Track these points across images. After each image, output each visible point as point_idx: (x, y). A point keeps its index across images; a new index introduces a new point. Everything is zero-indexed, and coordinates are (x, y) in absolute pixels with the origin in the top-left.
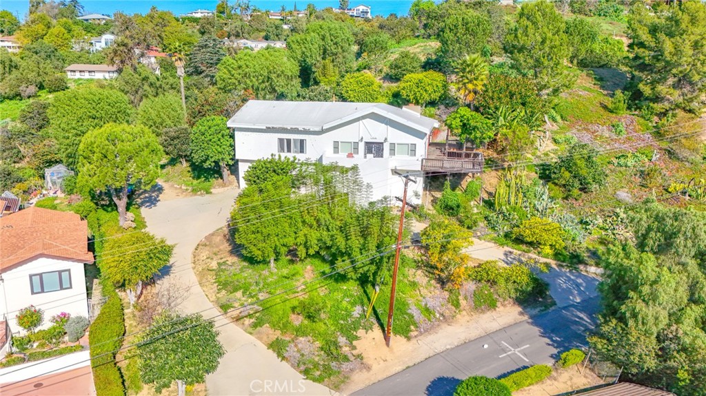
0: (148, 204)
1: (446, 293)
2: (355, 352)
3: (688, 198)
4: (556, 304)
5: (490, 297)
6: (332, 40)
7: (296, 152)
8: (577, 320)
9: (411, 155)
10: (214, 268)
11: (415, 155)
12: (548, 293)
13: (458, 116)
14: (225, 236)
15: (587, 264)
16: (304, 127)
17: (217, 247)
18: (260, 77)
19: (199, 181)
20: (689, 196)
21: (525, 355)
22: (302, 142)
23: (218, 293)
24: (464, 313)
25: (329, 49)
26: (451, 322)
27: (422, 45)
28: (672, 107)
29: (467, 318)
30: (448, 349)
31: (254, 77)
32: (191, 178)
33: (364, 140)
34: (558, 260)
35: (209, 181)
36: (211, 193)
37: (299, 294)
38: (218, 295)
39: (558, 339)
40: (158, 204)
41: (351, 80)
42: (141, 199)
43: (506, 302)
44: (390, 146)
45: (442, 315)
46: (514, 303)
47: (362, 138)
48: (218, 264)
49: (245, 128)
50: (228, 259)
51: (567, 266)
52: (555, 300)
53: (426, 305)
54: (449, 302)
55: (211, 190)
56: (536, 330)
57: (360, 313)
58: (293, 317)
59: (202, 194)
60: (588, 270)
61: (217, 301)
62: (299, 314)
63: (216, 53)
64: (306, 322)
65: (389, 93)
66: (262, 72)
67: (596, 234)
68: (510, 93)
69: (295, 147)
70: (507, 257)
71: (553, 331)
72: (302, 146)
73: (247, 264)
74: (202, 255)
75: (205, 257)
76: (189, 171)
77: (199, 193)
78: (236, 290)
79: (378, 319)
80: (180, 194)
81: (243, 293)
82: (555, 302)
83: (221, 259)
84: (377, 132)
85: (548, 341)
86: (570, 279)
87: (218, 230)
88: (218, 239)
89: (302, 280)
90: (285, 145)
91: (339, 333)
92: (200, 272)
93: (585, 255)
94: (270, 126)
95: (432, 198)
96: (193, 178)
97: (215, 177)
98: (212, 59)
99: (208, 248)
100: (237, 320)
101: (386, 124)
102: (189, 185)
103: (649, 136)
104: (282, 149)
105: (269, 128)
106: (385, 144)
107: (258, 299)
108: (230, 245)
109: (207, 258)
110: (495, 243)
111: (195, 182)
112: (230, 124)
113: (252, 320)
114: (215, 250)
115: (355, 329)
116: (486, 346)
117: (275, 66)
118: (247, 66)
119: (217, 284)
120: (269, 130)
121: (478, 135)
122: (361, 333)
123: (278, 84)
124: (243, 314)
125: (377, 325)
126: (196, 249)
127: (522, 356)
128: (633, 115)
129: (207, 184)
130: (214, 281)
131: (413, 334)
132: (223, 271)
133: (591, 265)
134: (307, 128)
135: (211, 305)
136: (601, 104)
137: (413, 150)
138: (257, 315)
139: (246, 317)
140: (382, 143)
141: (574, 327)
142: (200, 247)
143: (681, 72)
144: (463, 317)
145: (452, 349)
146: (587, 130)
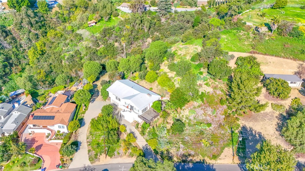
0: (92, 101)
2: (99, 158)
9: (138, 112)
26: (122, 157)
29: (125, 157)
33: (130, 104)
53: (119, 152)
54: (124, 153)
70: (145, 146)
79: (108, 152)
80: (100, 99)
81: (92, 136)
91: (99, 153)
93: (160, 152)
94: (113, 94)
100: (87, 142)
104: (116, 99)
106: (134, 107)
107: (93, 139)
122: (103, 154)
133: (159, 155)
138: (91, 142)
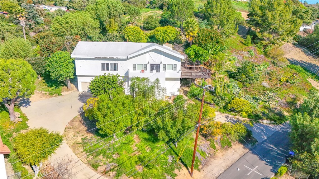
0: (24, 105)
1: (208, 142)
3: (289, 84)
4: (257, 141)
5: (227, 141)
6: (113, 8)
7: (112, 70)
8: (271, 149)
9: (174, 70)
10: (80, 142)
11: (176, 70)
12: (252, 136)
13: (192, 49)
14: (80, 121)
15: (263, 119)
16: (117, 57)
17: (78, 128)
18: (79, 28)
19: (52, 88)
20: (290, 83)
21: (259, 171)
22: (115, 65)
23: (88, 158)
24: (219, 151)
25: (113, 13)
26: (215, 157)
27: (152, 12)
28: (270, 43)
29: (221, 154)
30: (221, 174)
31: (75, 28)
32: (47, 87)
33: (150, 63)
34: (250, 119)
35: (59, 88)
36: (61, 95)
37: (135, 153)
38: (88, 159)
39: (268, 160)
40: (31, 104)
41: (129, 30)
42: (18, 101)
43: (235, 143)
44: (164, 66)
45: (209, 154)
46: (239, 143)
47: (149, 62)
48: (82, 139)
49: (81, 58)
50: (87, 135)
51: (254, 121)
52: (257, 139)
53: (201, 150)
54: (210, 146)
55: (62, 93)
56: (256, 157)
57: (172, 159)
58: (137, 167)
59: (56, 96)
60: (263, 122)
61: (89, 163)
62: (140, 165)
63: (31, 13)
64: (145, 169)
65: (147, 36)
66: (80, 25)
67: (262, 104)
68: (211, 37)
69: (111, 67)
70: (227, 119)
71: (264, 157)
72: (115, 67)
73: (99, 138)
74: (70, 134)
75: (72, 136)
76: (44, 83)
77: (54, 95)
78: (98, 154)
79: (182, 162)
80: (42, 97)
81: (103, 156)
82: (257, 140)
83: (83, 136)
84: (156, 58)
85: (265, 162)
86: (258, 128)
87: (75, 118)
88: (77, 124)
89: (134, 144)
90: (105, 67)
91: (165, 174)
92: (72, 145)
93: (261, 115)
94: (97, 57)
95: (183, 91)
96: (48, 86)
97: (61, 86)
98: (29, 16)
99: (72, 130)
100: (105, 174)
101: (161, 54)
102: (46, 91)
103: (263, 56)
104: (103, 69)
105: (97, 58)
106: (161, 65)
107: (113, 159)
108: (85, 126)
109: (74, 136)
110: (220, 112)
111: (50, 89)
112: (73, 56)
113: (114, 173)
114: (77, 130)
115: (173, 170)
116: (239, 169)
117: (87, 22)
118: (71, 22)
119: (85, 152)
120: (96, 59)
121: (203, 58)
122: (176, 171)
123: (89, 32)
124: (108, 170)
125: (183, 165)
126: (65, 131)
127: (258, 173)
128: (254, 46)
129: (58, 89)
130: (83, 150)
131: (200, 167)
132: (86, 143)
133: (265, 120)
134: (119, 57)
135: (86, 166)
136: (240, 41)
137: (175, 67)
138: (116, 168)
139: (110, 171)
140: (159, 64)
141: (272, 153)
142: (67, 129)
143: (274, 27)
144: (219, 154)
145: (223, 173)
146: (239, 54)
